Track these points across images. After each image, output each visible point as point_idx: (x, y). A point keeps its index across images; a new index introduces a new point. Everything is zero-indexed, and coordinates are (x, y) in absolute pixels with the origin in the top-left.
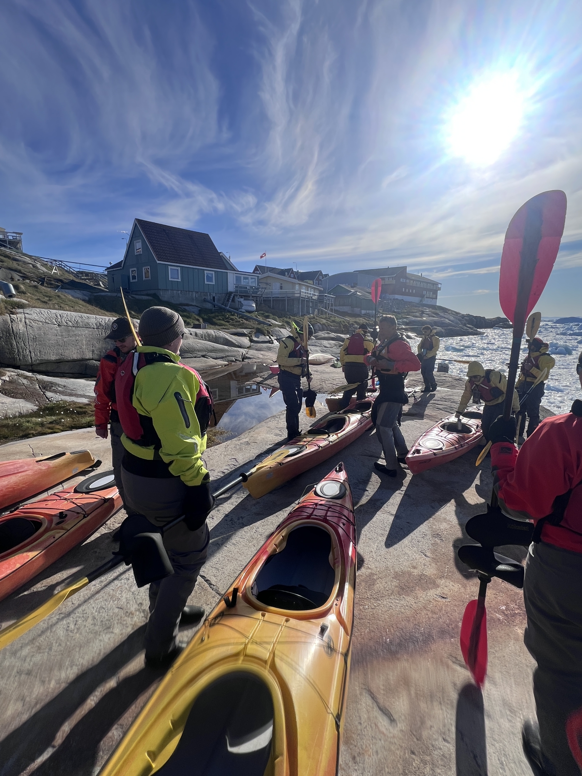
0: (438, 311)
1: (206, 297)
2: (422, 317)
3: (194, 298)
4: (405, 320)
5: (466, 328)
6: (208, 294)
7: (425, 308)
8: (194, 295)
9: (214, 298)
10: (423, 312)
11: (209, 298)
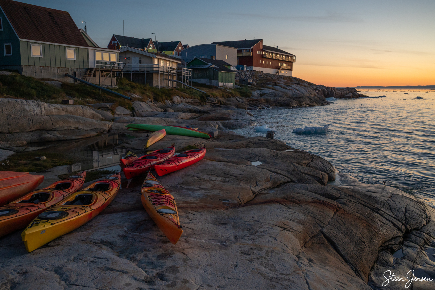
1: (68, 72)
3: (56, 74)
6: (70, 69)
8: (56, 71)
9: (75, 73)
10: (276, 84)
11: (70, 73)
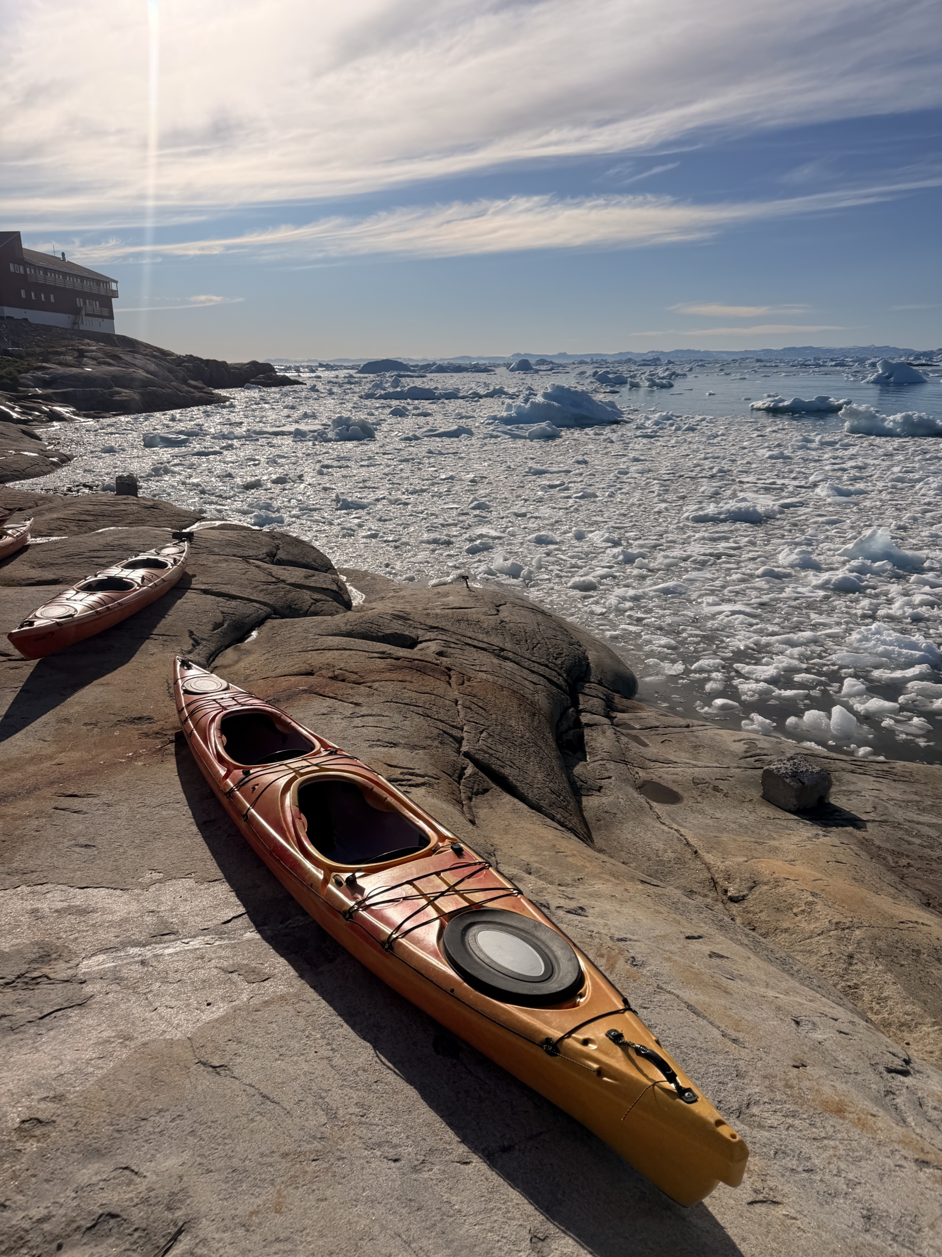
0: (118, 351)
2: (80, 365)
4: (39, 374)
5: (187, 388)
7: (87, 341)
10: (81, 354)
